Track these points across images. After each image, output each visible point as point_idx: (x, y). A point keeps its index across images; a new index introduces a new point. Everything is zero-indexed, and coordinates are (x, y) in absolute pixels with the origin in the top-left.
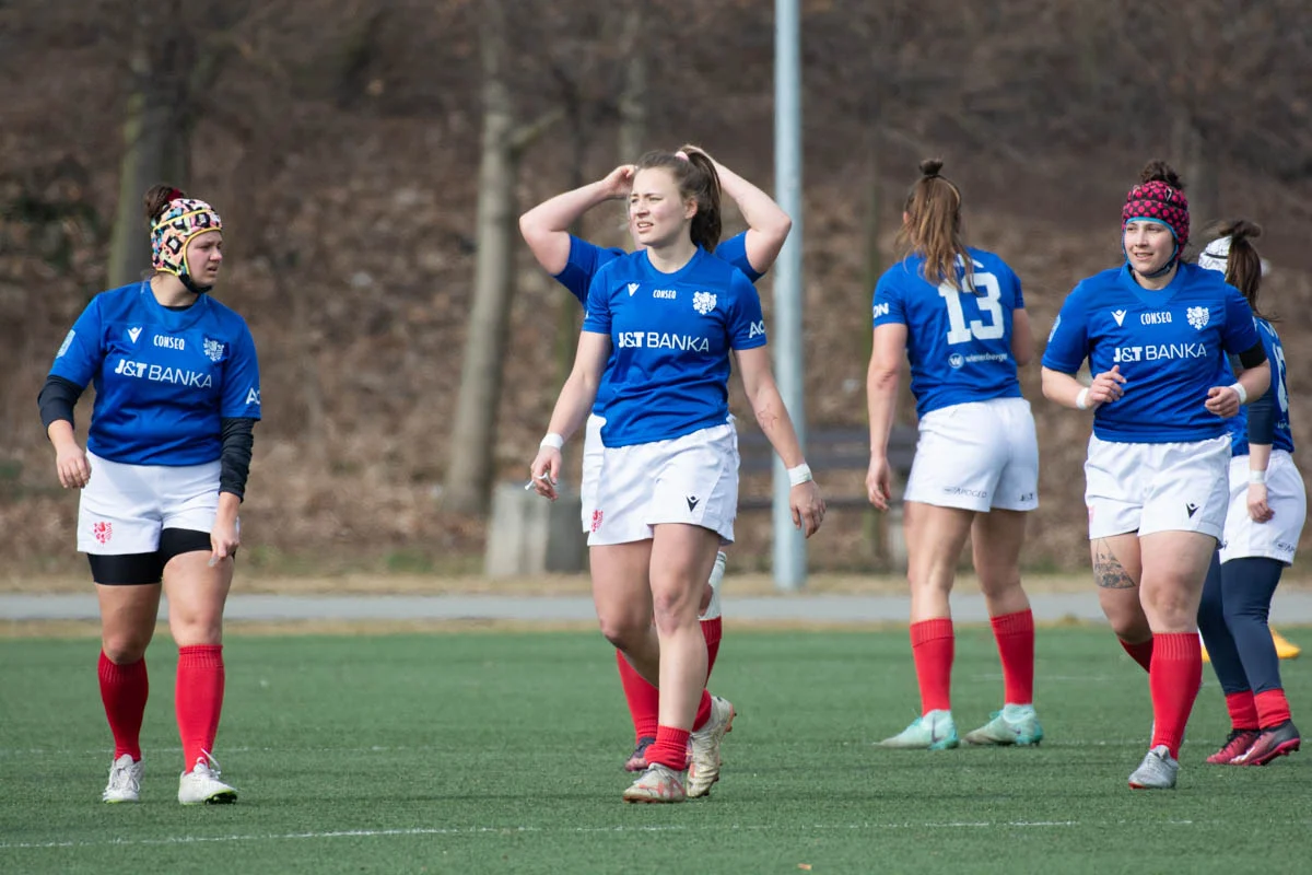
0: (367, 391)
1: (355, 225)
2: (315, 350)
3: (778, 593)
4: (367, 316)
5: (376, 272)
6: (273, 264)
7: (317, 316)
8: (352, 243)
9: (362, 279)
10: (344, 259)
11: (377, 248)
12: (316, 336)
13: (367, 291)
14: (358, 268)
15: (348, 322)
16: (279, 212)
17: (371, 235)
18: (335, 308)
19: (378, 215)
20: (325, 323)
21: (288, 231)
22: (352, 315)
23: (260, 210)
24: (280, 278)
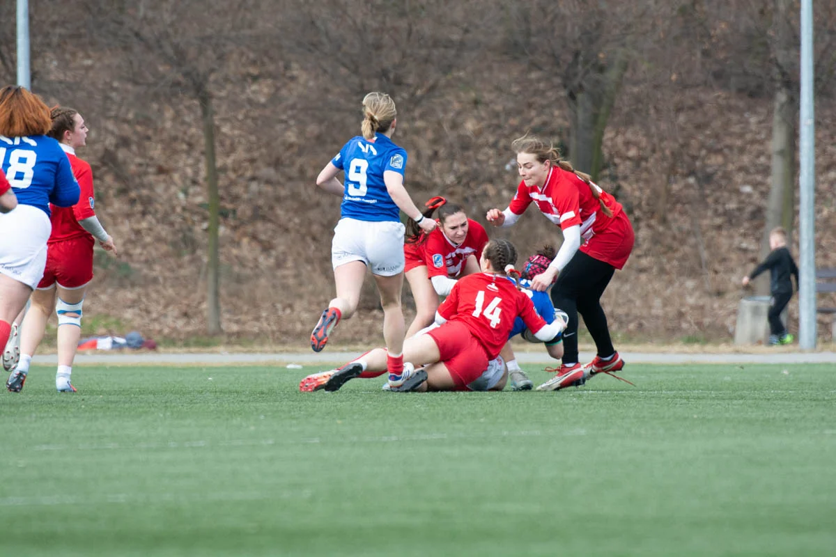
0: (745, 251)
1: (746, 159)
2: (719, 228)
4: (750, 209)
5: (755, 185)
6: (698, 180)
7: (720, 209)
8: (742, 169)
9: (747, 189)
10: (739, 178)
11: (758, 172)
12: (718, 221)
13: (749, 195)
14: (746, 183)
15: (737, 213)
16: (703, 152)
17: (755, 165)
18: (732, 205)
19: (760, 154)
20: (726, 213)
21: (708, 162)
22: (739, 209)
23: (693, 152)
24: (701, 188)
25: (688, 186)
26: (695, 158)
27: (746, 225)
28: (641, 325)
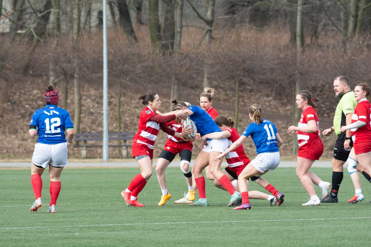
1: (26, 97)
2: (19, 119)
3: (104, 162)
4: (29, 112)
5: (30, 105)
6: (11, 103)
7: (19, 113)
8: (26, 100)
9: (27, 106)
10: (24, 103)
11: (30, 101)
12: (19, 116)
13: (28, 108)
14: (27, 104)
15: (25, 114)
16: (12, 94)
17: (29, 98)
18: (23, 111)
19: (30, 95)
20: (21, 114)
21: (14, 97)
22: (26, 113)
23: (9, 94)
24: (13, 106)
25: (8, 105)
26: (10, 96)
27: (28, 118)
28: (7, 151)
